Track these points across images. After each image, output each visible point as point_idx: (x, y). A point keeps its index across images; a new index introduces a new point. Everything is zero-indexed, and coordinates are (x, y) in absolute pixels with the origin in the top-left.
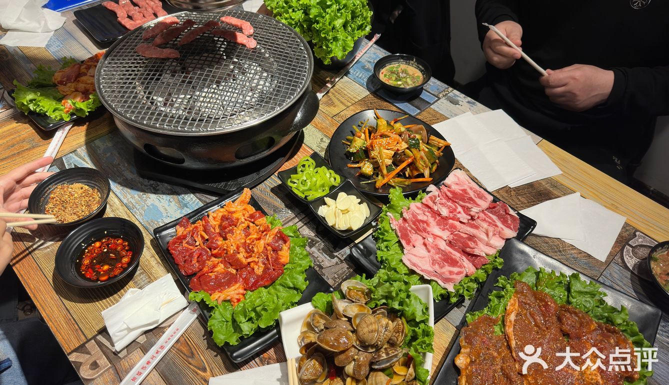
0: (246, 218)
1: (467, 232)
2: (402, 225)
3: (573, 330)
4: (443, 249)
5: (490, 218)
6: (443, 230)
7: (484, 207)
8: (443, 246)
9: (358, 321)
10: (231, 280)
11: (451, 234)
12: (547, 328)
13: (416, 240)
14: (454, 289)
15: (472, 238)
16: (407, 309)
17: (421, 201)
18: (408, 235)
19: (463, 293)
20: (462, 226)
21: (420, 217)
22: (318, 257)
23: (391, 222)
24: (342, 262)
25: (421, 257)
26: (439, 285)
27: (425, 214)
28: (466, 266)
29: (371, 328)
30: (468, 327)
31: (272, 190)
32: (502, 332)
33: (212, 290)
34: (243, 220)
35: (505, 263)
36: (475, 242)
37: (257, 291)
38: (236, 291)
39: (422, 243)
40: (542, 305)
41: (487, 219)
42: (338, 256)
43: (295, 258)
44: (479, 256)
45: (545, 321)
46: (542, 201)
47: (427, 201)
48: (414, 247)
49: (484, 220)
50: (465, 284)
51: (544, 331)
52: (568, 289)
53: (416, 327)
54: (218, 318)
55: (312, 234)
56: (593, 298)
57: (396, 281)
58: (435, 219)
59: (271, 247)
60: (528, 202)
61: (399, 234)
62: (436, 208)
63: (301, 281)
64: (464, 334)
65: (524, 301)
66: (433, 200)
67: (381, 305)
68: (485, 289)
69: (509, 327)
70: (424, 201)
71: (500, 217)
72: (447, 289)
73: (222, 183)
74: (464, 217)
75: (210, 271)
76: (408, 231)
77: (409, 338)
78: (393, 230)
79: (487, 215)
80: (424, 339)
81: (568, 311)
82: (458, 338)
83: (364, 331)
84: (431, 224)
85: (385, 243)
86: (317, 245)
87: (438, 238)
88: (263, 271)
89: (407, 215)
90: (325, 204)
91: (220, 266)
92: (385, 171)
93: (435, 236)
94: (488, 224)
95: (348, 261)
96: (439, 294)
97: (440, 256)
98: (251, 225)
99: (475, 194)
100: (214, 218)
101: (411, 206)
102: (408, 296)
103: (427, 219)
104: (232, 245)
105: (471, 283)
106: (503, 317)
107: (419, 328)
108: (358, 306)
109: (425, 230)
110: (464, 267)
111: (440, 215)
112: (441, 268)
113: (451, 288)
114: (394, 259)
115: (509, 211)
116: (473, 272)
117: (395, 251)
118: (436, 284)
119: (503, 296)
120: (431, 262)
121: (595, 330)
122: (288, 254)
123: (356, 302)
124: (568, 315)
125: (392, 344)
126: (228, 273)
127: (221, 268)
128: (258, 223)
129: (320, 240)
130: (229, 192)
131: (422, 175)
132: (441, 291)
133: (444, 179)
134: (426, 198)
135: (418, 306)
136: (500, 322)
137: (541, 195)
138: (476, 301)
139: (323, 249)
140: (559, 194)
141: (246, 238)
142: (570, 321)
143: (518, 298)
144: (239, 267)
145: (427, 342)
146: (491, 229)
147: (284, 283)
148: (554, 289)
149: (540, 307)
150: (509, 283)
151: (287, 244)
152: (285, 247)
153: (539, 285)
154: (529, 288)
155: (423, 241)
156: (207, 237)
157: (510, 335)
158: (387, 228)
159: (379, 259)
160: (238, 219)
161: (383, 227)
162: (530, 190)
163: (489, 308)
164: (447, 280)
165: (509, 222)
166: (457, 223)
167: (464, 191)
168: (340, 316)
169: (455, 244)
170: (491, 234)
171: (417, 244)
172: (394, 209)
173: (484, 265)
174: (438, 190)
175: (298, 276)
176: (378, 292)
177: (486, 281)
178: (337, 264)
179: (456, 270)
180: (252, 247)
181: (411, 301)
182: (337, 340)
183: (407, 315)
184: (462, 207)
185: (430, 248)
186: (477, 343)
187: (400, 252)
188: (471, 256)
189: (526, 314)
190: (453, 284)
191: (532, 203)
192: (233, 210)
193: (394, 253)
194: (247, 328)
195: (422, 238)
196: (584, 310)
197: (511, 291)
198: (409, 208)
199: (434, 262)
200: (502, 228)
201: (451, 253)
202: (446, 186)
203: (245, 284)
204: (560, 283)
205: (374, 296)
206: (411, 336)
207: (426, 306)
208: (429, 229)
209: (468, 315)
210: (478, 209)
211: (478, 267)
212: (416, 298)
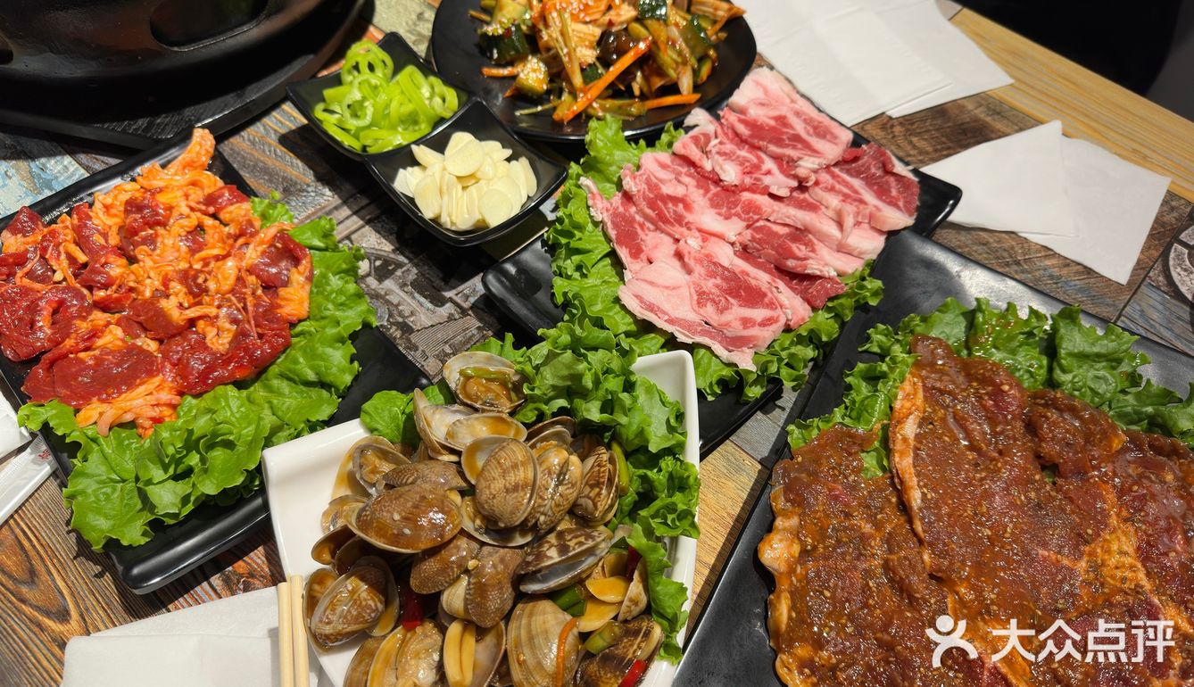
0: (193, 204)
1: (788, 221)
2: (621, 209)
3: (1068, 452)
4: (726, 263)
5: (846, 184)
6: (727, 218)
7: (831, 157)
8: (726, 256)
9: (480, 461)
10: (136, 368)
11: (748, 227)
12: (1000, 453)
13: (656, 247)
14: (755, 363)
15: (800, 234)
16: (623, 420)
17: (670, 151)
18: (637, 234)
19: (778, 372)
20: (776, 205)
21: (667, 190)
22: (399, 304)
23: (590, 203)
24: (464, 312)
25: (667, 288)
26: (717, 357)
27: (679, 181)
28: (786, 302)
29: (512, 478)
30: (792, 458)
31: (285, 140)
32: (883, 469)
33: (79, 398)
34: (186, 210)
35: (887, 293)
36: (809, 244)
37: (211, 394)
38: (148, 398)
39: (672, 252)
40: (987, 394)
41: (838, 186)
42: (456, 298)
43: (325, 303)
44: (819, 277)
45: (995, 434)
46: (967, 147)
47: (684, 147)
48: (651, 263)
49: (832, 189)
50: (783, 349)
51: (993, 459)
52: (1050, 348)
53: (651, 468)
54: (97, 471)
55: (386, 247)
56: (1114, 368)
57: (595, 349)
58: (707, 191)
59: (258, 277)
60: (936, 151)
61: (612, 233)
62: (708, 165)
63: (340, 364)
64: (783, 478)
65: (938, 385)
66: (702, 143)
67: (554, 415)
68: (837, 359)
69: (902, 454)
70: (677, 147)
71: (870, 181)
72: (736, 365)
73: (140, 122)
74: (779, 183)
75: (82, 346)
76: (637, 226)
77: (631, 498)
78: (596, 224)
79: (838, 176)
80: (674, 499)
81: (1053, 404)
82: (767, 491)
83: (494, 488)
84: (695, 206)
85: (576, 258)
86: (399, 273)
87: (713, 239)
88: (230, 343)
89: (632, 183)
90: (414, 162)
91: (111, 332)
92: (578, 80)
93: (706, 235)
94: (841, 198)
95: (482, 310)
96: (714, 380)
97: (719, 281)
98: (209, 222)
99: (808, 128)
100: (107, 208)
101: (643, 161)
102: (629, 387)
103: (684, 192)
104: (149, 277)
105: (799, 347)
106: (885, 428)
107: (660, 470)
108: (490, 421)
109: (679, 220)
110: (781, 307)
111: (718, 181)
112: (722, 311)
113: (746, 361)
114: (597, 296)
115: (893, 166)
116: (803, 319)
117: (602, 277)
118: (708, 353)
119: (884, 376)
120: (695, 297)
121: (1124, 450)
122: (304, 294)
123: (484, 411)
124: (1053, 415)
125: (582, 518)
126: (133, 351)
127: (114, 337)
128: (227, 215)
129: (406, 261)
130: (158, 141)
131: (673, 89)
132: (720, 370)
133: (730, 94)
134: (683, 142)
135: (655, 412)
136: (877, 444)
137: (964, 132)
138: (812, 391)
139: (415, 284)
140: (1008, 131)
141: (193, 255)
142: (1060, 430)
143: (923, 379)
144: (167, 333)
145: (681, 507)
146: (849, 211)
147: (290, 371)
148: (1013, 352)
149: (981, 398)
150: (898, 341)
151: (301, 268)
152: (298, 277)
153: (977, 343)
154: (950, 352)
155: (673, 247)
156: (82, 258)
157: (907, 476)
158: (580, 217)
159: (560, 300)
160: (170, 208)
161: (570, 216)
162: (939, 121)
163: (846, 408)
164: (736, 343)
165: (894, 193)
166: (763, 200)
167: (781, 120)
168: (434, 450)
169: (758, 250)
170: (849, 221)
171: (656, 255)
172: (599, 171)
173: (831, 299)
174: (714, 121)
175: (329, 351)
176: (543, 378)
177: (837, 340)
178: (451, 318)
179: (759, 314)
180: (206, 281)
181: (635, 399)
182: (410, 519)
183: (625, 437)
184: (777, 158)
185: (691, 263)
186: (817, 499)
187: (616, 279)
188: (799, 279)
189: (943, 420)
190: (753, 351)
191: (945, 153)
192: (157, 183)
193: (598, 282)
194: (168, 498)
195: (671, 240)
196: (1092, 401)
197: (903, 360)
198: (639, 167)
199: (702, 297)
200: (875, 206)
201: (748, 275)
202: (734, 111)
203: (178, 378)
204: (1030, 334)
205: (532, 390)
206: (638, 493)
207: (678, 410)
208: (689, 217)
209: (791, 427)
210: (817, 161)
211: (818, 303)
212: (650, 390)
